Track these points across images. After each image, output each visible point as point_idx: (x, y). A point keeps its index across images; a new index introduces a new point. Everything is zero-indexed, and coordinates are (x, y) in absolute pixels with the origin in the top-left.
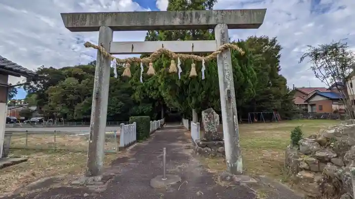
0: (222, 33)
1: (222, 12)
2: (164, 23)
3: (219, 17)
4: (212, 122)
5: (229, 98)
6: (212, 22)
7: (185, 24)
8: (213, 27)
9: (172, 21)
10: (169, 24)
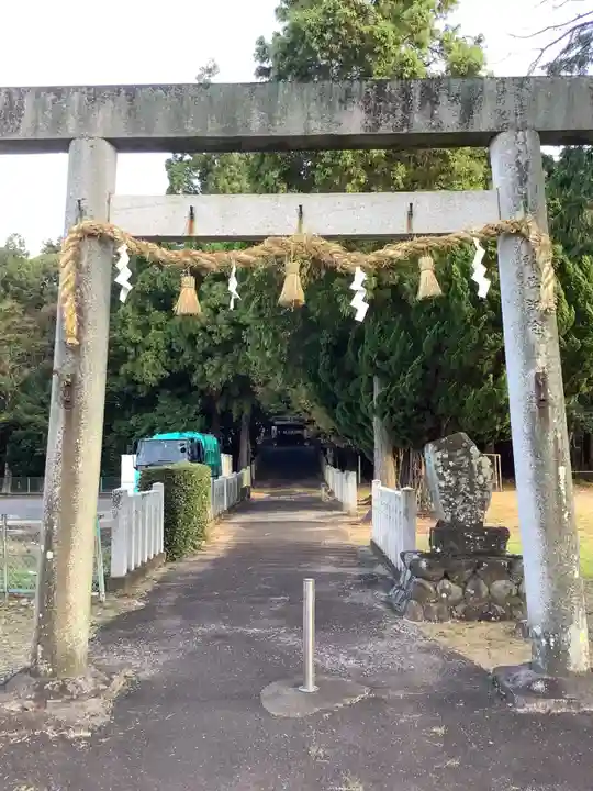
0: (518, 163)
1: (521, 86)
2: (307, 125)
3: (510, 103)
4: (464, 487)
5: (543, 403)
6: (483, 122)
7: (382, 130)
8: (484, 140)
9: (336, 117)
10: (326, 131)
